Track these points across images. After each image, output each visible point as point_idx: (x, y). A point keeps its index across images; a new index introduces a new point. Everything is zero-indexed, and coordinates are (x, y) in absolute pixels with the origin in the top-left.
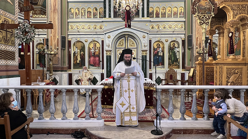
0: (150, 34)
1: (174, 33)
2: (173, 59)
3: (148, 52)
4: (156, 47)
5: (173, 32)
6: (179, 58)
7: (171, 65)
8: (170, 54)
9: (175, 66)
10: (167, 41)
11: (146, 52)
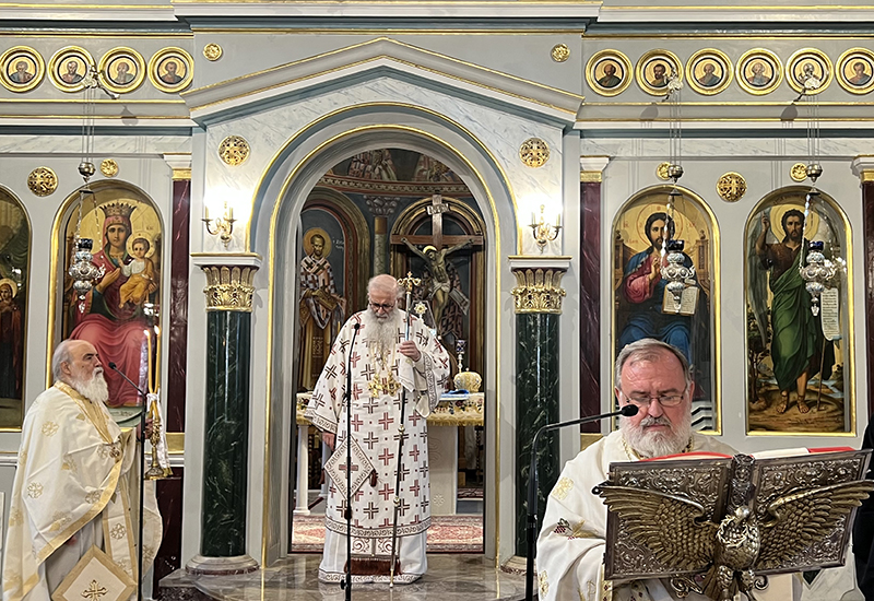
0: (583, 134)
1: (796, 125)
2: (787, 348)
3: (571, 285)
4: (638, 243)
5: (789, 113)
6: (845, 337)
7: (769, 398)
8: (759, 299)
9: (810, 405)
10: (736, 197)
11: (555, 280)
